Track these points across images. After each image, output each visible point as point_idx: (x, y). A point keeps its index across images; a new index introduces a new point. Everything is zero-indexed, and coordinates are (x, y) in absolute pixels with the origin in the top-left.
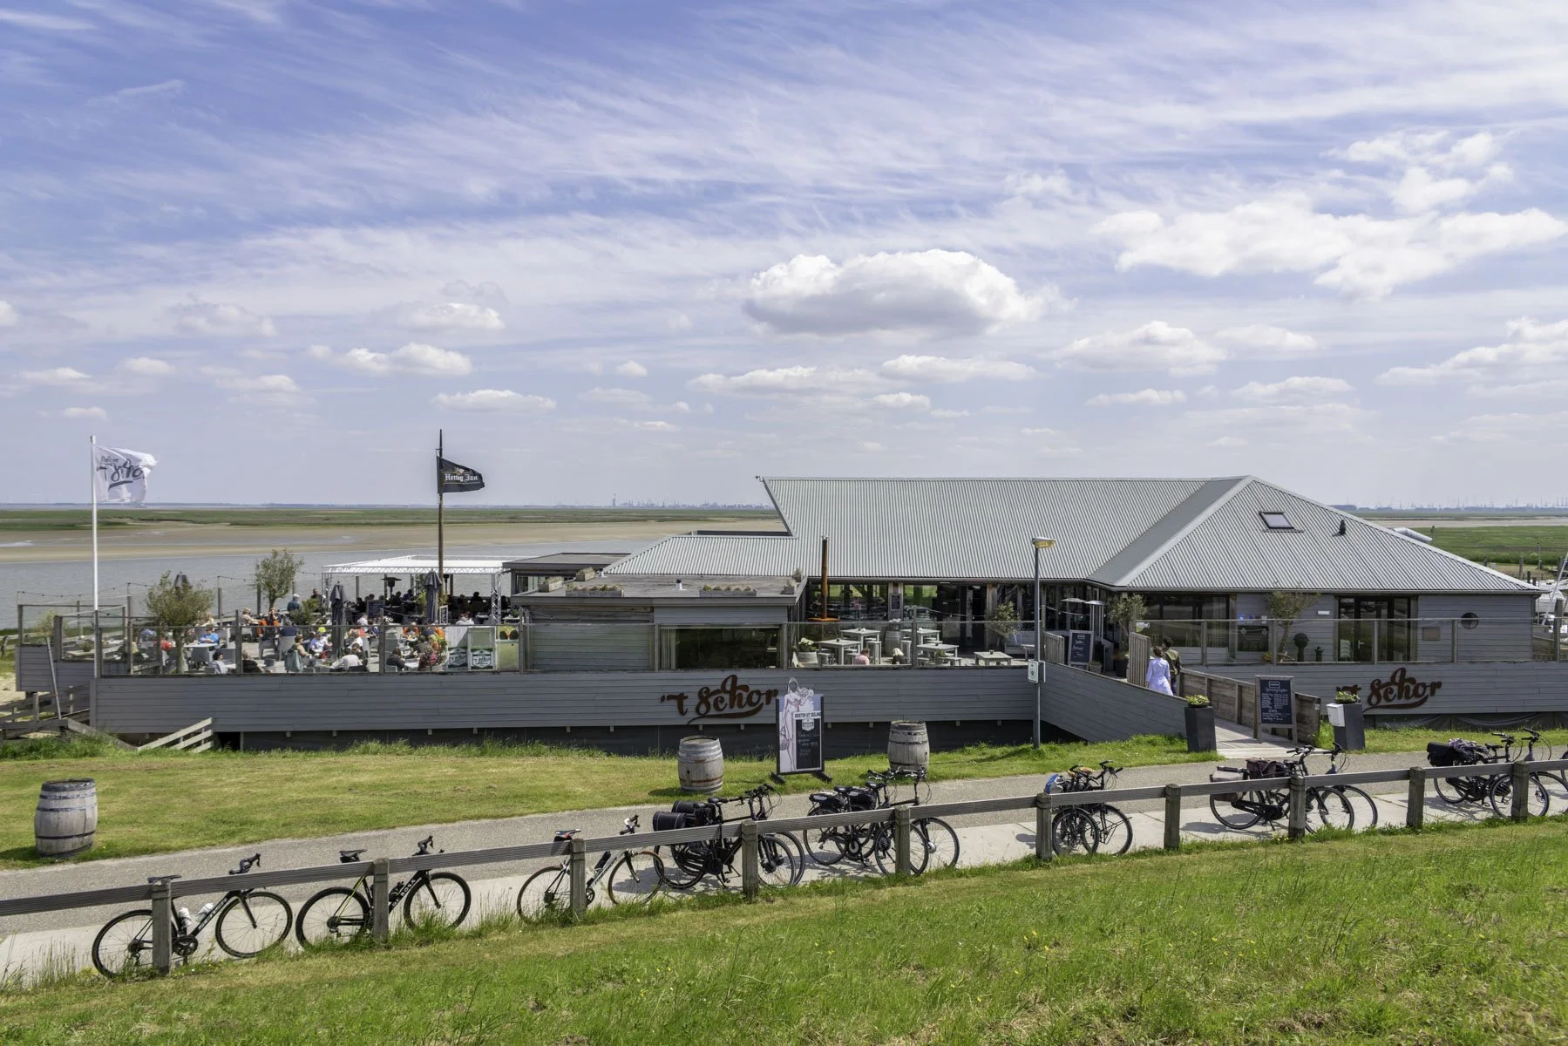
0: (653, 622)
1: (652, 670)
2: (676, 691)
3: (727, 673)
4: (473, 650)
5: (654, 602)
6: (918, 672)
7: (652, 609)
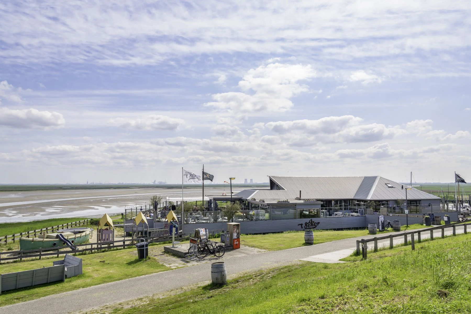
0: (296, 208)
1: (296, 218)
2: (301, 223)
3: (310, 219)
4: (261, 215)
5: (297, 204)
6: (344, 218)
7: (296, 205)
